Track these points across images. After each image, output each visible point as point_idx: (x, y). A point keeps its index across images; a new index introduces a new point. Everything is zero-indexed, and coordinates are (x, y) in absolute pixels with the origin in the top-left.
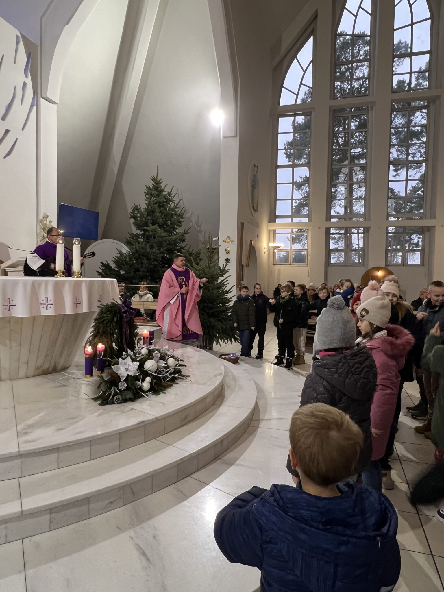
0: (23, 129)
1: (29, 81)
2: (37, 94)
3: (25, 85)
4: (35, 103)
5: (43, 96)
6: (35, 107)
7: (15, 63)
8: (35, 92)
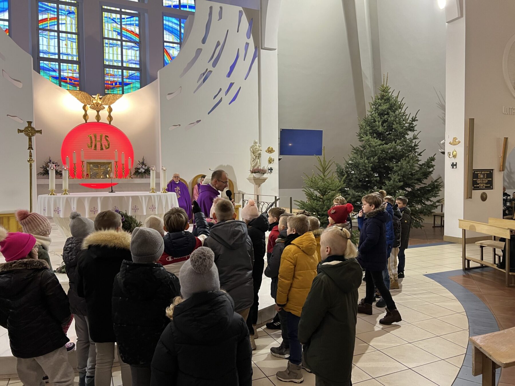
0: (245, 79)
1: (251, 41)
2: (259, 47)
3: (247, 44)
4: (257, 55)
5: (263, 47)
6: (257, 59)
7: (238, 32)
8: (256, 48)
